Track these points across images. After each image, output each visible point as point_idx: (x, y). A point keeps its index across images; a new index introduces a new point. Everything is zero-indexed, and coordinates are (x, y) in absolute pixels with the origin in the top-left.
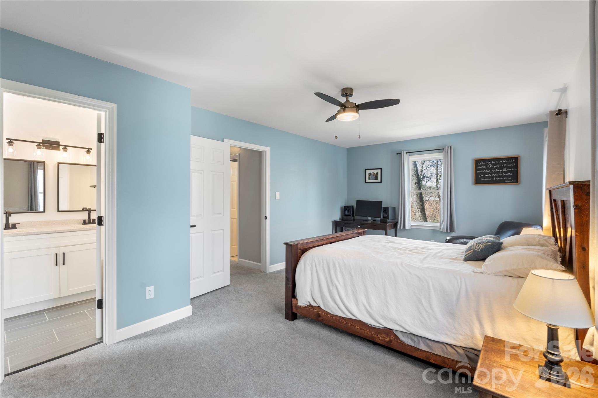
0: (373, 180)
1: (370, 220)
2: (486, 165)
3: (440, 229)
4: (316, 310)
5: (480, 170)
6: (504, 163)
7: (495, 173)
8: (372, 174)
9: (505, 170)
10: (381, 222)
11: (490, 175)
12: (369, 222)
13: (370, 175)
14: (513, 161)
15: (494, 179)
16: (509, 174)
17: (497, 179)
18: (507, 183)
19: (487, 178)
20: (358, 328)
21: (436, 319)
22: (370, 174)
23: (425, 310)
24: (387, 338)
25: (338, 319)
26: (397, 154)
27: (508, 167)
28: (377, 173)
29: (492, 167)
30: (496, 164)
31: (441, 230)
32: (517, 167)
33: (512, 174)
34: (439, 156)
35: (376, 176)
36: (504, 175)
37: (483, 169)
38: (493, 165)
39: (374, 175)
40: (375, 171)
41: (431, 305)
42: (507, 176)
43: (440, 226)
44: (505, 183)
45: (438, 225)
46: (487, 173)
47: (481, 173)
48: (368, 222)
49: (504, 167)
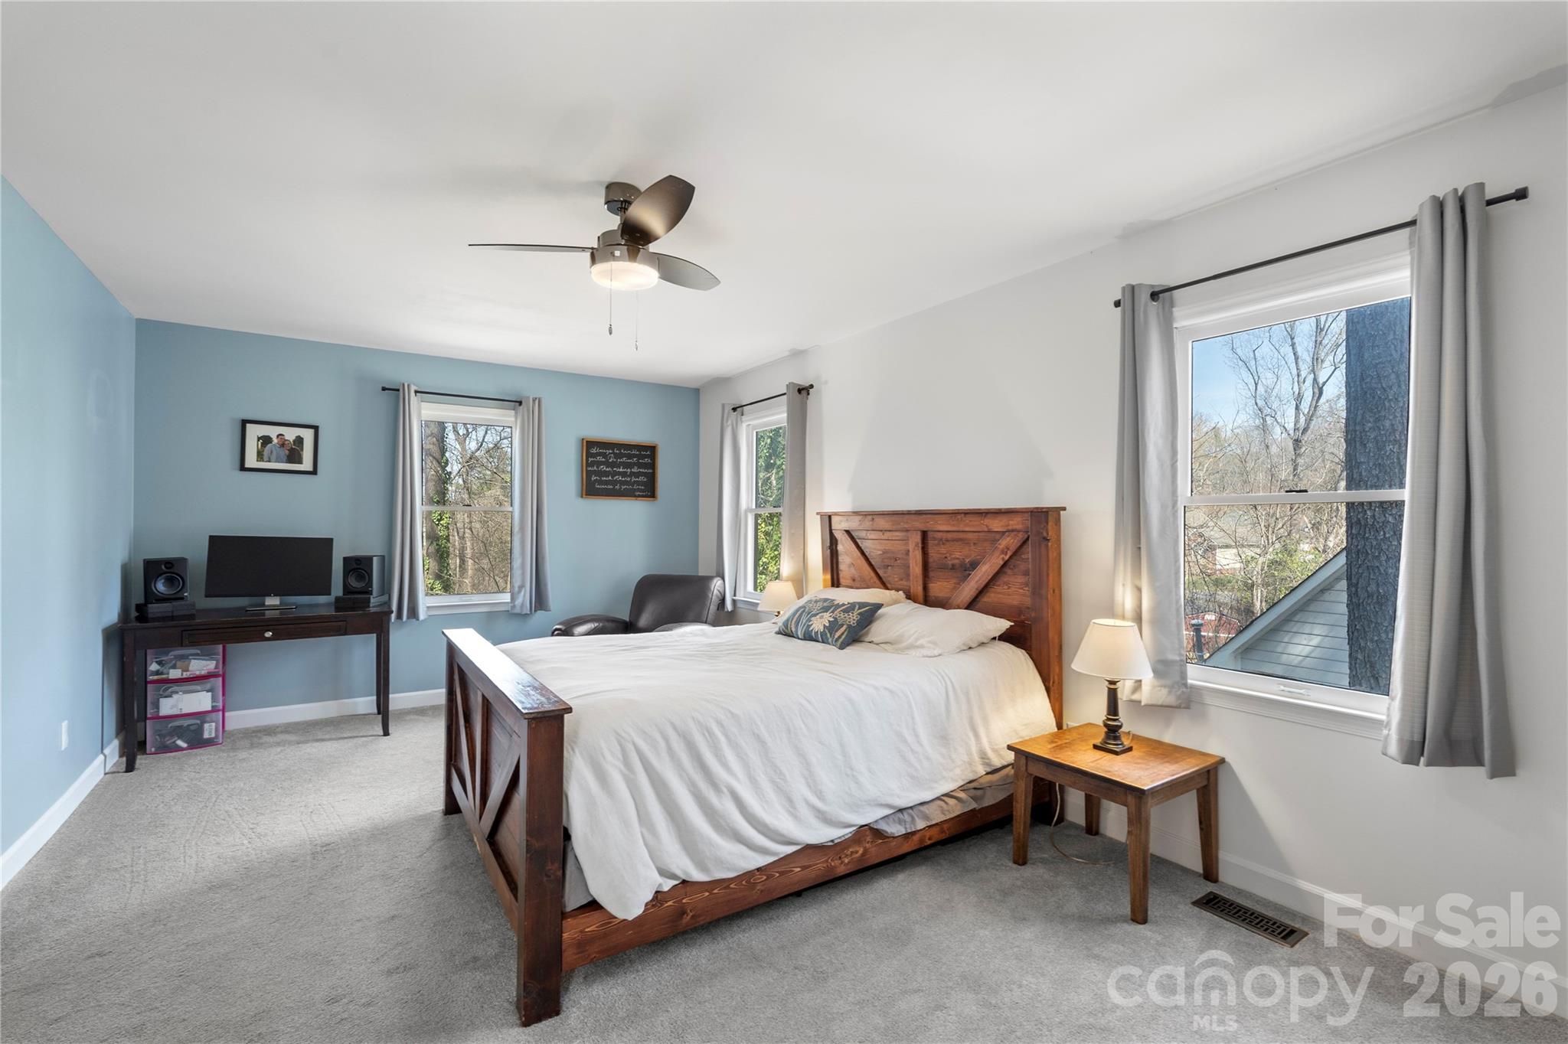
0: (277, 461)
1: (273, 608)
2: (604, 455)
3: (514, 607)
4: (670, 903)
5: (592, 464)
6: (635, 456)
7: (619, 473)
8: (275, 441)
9: (635, 470)
10: (337, 609)
11: (610, 478)
12: (269, 614)
13: (264, 445)
14: (648, 453)
15: (617, 487)
16: (641, 479)
17: (623, 487)
18: (639, 496)
19: (607, 483)
20: (799, 869)
21: (928, 759)
22: (266, 440)
23: (912, 750)
24: (857, 852)
25: (744, 882)
26: (384, 389)
27: (640, 465)
28: (299, 441)
29: (615, 460)
30: (621, 456)
31: (517, 610)
32: (653, 466)
33: (645, 480)
34: (505, 416)
35: (292, 451)
36: (634, 479)
37: (599, 463)
38: (617, 456)
39: (283, 445)
40: (291, 434)
41: (917, 736)
42: (638, 483)
43: (513, 599)
44: (635, 496)
45: (506, 598)
46: (606, 474)
47: (595, 473)
48: (264, 615)
49: (634, 464)
